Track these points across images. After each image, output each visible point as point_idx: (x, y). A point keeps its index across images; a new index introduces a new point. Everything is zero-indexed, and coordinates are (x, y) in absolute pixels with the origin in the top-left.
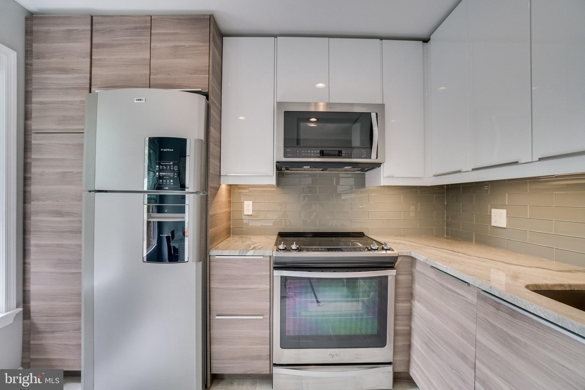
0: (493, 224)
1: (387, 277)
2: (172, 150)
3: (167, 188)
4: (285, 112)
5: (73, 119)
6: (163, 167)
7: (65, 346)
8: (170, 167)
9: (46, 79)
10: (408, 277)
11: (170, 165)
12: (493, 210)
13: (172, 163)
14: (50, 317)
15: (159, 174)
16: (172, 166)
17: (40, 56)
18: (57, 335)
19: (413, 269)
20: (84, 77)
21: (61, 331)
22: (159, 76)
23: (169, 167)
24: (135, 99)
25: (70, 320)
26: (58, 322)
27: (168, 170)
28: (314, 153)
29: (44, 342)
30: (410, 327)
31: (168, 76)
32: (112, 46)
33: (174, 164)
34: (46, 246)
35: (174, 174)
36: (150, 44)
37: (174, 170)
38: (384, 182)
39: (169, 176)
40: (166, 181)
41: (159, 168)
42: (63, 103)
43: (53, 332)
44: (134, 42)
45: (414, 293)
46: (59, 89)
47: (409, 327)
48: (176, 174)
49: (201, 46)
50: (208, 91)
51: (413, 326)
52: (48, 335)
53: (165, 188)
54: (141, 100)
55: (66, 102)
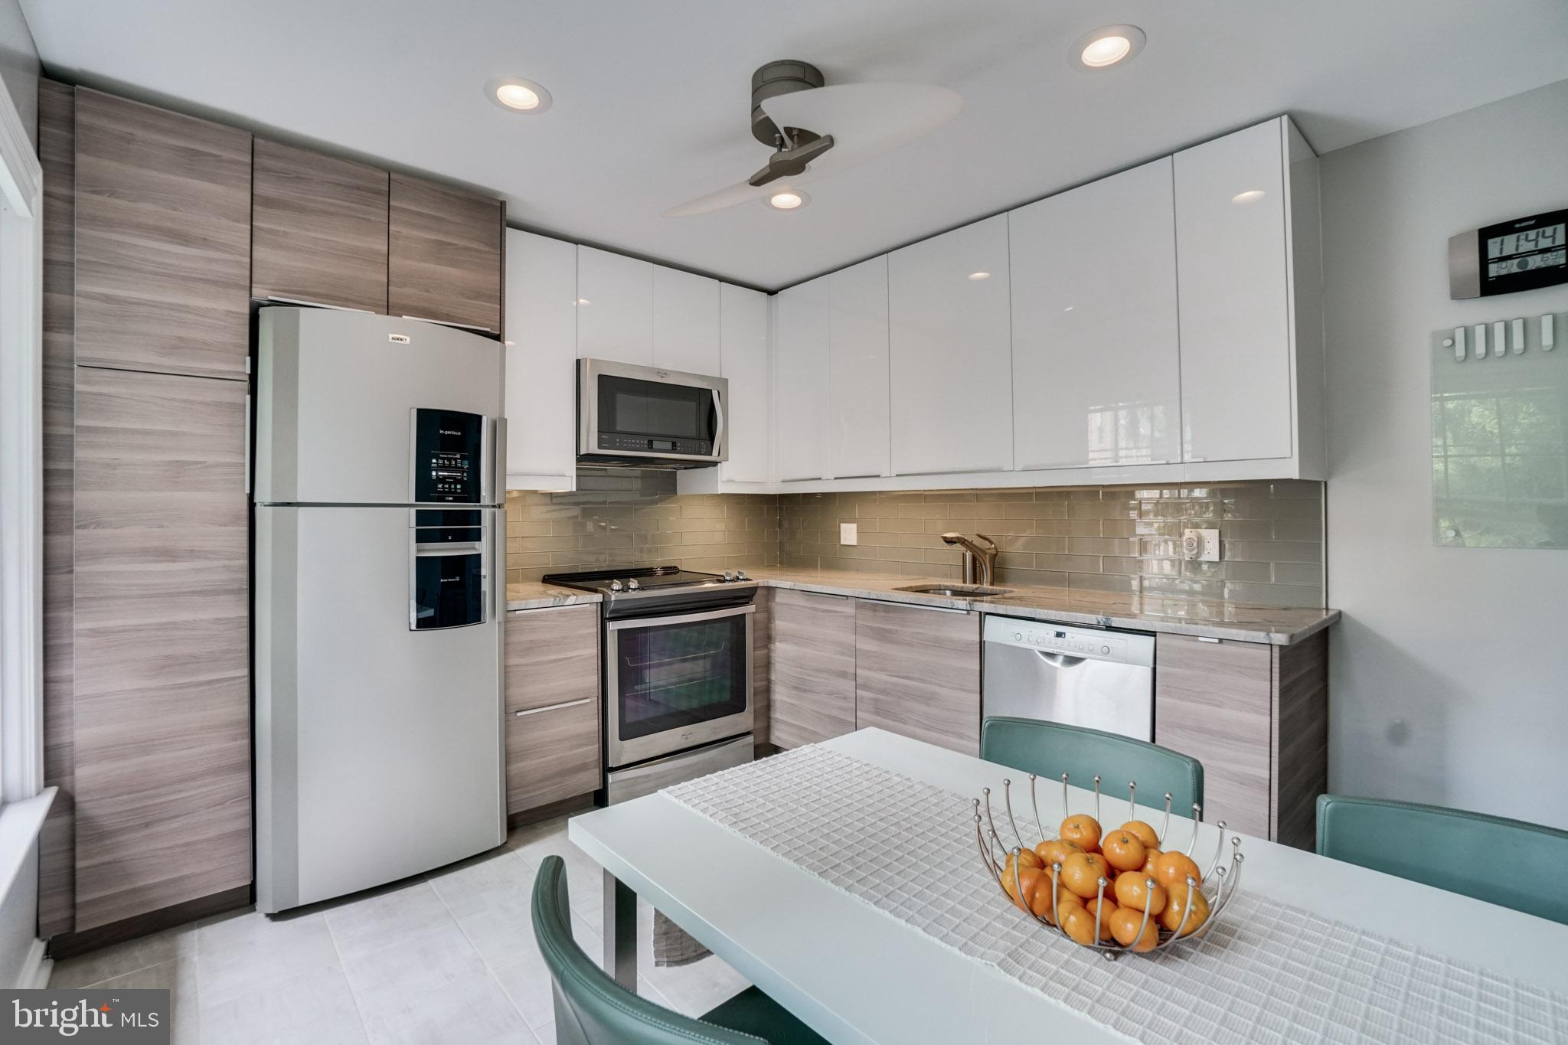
0: (843, 542)
1: (744, 615)
2: (459, 433)
3: (450, 499)
4: (599, 376)
5: (205, 348)
6: (444, 462)
7: (185, 849)
8: (456, 463)
9: (119, 244)
10: (765, 615)
11: (455, 459)
12: (842, 525)
13: (458, 456)
14: (137, 792)
15: (437, 473)
16: (459, 461)
17: (103, 189)
18: (161, 828)
19: (770, 603)
20: (237, 262)
21: (176, 817)
22: (407, 290)
23: (453, 462)
24: (391, 336)
25: (199, 787)
26: (163, 800)
27: (453, 467)
28: (640, 444)
29: (122, 854)
30: (769, 681)
31: (426, 294)
32: (302, 210)
33: (463, 458)
34: (124, 631)
35: (463, 474)
36: (387, 226)
37: (463, 468)
38: (722, 489)
39: (454, 478)
40: (450, 486)
41: (437, 463)
42: (173, 307)
43: (147, 825)
44: (352, 213)
45: (773, 634)
46: (164, 275)
47: (766, 682)
48: (465, 475)
49: (485, 252)
50: (498, 333)
51: (773, 677)
52: (133, 835)
53: (447, 498)
54: (401, 340)
55: (187, 309)
